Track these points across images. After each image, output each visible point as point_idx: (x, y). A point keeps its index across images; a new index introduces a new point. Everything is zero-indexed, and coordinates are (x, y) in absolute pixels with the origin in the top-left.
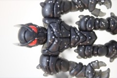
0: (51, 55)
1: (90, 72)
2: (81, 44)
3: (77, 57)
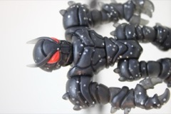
0: (82, 75)
1: (140, 93)
2: (121, 57)
3: (119, 80)
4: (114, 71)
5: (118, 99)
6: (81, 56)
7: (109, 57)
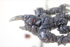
4: (57, 30)
5: (60, 40)
6: (44, 20)
7: (55, 23)
